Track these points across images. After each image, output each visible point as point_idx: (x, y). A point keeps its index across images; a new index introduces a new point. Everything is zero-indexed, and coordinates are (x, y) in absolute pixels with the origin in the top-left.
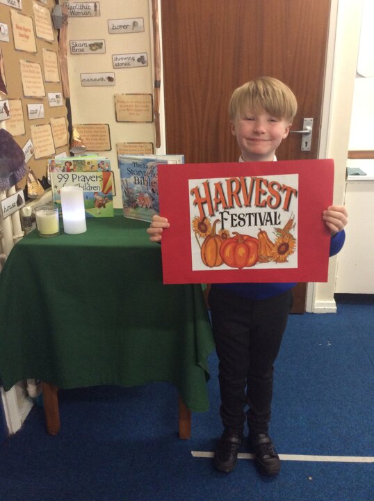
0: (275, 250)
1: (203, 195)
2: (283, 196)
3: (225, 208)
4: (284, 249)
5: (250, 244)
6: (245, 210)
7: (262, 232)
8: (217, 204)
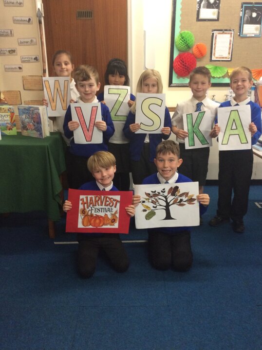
0: (110, 221)
1: (85, 201)
2: (115, 203)
3: (93, 206)
4: (113, 221)
5: (101, 219)
6: (100, 207)
7: (106, 215)
8: (90, 204)
